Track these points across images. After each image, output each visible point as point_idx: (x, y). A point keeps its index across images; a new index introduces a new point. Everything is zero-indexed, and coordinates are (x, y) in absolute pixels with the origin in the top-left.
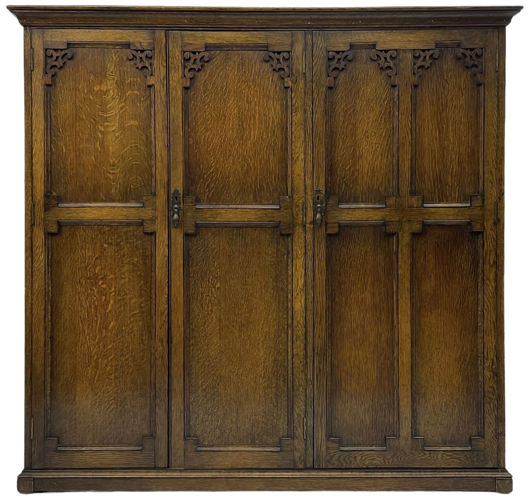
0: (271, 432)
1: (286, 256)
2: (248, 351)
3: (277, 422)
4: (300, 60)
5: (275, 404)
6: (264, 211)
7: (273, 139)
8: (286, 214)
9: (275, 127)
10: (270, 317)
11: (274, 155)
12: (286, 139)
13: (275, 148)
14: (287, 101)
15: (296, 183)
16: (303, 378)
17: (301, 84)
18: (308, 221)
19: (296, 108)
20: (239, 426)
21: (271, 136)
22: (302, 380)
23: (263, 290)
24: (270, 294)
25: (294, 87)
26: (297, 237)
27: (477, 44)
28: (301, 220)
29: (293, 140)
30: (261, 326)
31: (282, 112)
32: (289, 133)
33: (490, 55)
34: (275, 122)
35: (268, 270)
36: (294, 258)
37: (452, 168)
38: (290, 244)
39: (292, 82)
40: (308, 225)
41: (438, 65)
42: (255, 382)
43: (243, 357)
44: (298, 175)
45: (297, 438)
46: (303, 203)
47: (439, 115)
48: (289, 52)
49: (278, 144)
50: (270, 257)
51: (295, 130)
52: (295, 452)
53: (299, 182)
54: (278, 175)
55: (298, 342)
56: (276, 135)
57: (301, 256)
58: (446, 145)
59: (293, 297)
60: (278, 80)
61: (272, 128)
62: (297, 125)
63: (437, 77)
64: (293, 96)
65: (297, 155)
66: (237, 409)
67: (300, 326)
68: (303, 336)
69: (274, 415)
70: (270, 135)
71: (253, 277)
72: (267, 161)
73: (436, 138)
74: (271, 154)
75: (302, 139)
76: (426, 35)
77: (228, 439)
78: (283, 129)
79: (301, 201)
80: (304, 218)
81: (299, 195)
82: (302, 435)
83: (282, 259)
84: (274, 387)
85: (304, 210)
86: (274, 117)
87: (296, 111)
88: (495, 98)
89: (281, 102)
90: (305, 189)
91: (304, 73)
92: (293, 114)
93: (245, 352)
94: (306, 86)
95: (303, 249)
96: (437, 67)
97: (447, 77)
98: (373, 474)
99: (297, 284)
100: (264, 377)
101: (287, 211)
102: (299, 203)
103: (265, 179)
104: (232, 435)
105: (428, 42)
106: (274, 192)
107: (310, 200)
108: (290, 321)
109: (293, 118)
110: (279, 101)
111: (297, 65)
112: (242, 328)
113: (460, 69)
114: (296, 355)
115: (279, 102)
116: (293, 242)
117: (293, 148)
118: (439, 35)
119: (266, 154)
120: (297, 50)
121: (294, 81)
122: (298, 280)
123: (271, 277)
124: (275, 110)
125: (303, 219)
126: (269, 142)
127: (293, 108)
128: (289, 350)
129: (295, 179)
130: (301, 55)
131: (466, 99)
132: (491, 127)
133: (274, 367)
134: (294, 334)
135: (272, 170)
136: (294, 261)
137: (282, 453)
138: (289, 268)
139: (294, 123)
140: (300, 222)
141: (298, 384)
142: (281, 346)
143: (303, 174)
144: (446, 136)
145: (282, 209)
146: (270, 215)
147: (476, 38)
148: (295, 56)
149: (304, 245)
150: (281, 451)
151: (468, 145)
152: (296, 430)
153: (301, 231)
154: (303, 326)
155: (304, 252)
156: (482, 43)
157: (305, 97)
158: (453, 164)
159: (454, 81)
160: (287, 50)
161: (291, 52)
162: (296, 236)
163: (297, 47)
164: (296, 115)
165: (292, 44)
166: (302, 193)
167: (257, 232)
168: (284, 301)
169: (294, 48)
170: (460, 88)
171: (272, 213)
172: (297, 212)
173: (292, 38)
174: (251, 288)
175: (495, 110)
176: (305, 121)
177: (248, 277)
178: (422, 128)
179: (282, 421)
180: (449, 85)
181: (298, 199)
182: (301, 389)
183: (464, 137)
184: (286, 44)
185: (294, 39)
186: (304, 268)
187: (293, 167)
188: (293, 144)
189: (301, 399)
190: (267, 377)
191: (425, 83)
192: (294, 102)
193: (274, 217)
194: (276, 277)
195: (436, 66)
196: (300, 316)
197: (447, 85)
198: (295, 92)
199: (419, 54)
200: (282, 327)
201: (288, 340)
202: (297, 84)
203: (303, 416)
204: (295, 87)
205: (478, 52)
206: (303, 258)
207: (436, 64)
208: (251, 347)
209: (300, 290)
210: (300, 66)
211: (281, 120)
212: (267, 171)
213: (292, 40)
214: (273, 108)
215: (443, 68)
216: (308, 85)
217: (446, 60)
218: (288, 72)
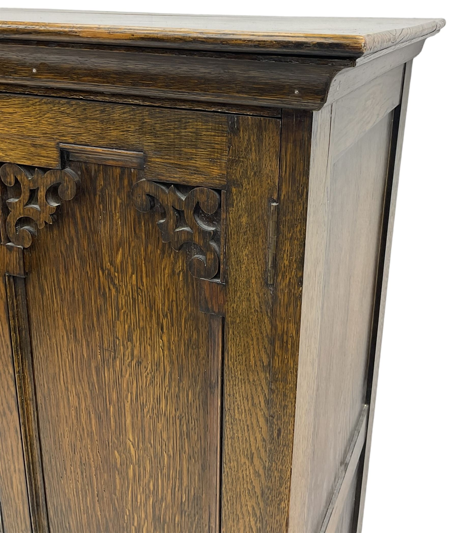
27: (197, 171)
33: (244, 220)
37: (139, 524)
41: (82, 218)
47: (94, 373)
58: (118, 461)
63: (82, 259)
73: (90, 434)
76: (28, 114)
88: (262, 375)
96: (80, 226)
97: (112, 263)
105: (38, 142)
113: (150, 247)
118: (68, 120)
131: (173, 347)
132: (243, 460)
144: (118, 439)
147: (196, 147)
151: (181, 484)
156: (216, 171)
158: (139, 517)
159: (134, 283)
170: (152, 306)
175: (260, 414)
178: (52, 397)
180: (118, 291)
183: (169, 456)
191: (48, 269)
195: (76, 224)
197: (113, 291)
199: (16, 180)
205: (202, 198)
207: (74, 216)
215: (95, 232)
217: (105, 208)
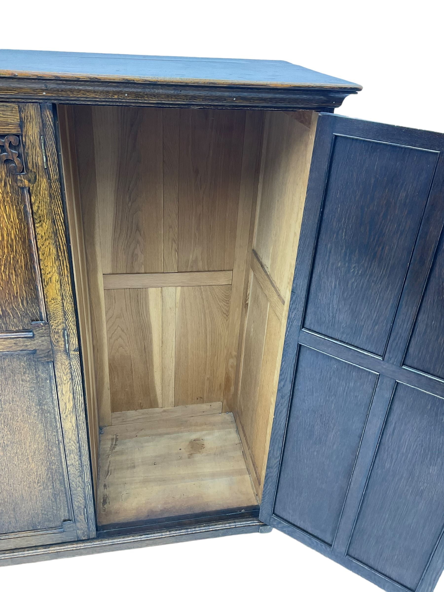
0: (52, 519)
1: (48, 381)
2: (17, 465)
3: (57, 512)
4: (38, 149)
5: (53, 500)
6: (12, 340)
7: (12, 256)
8: (43, 341)
9: (12, 240)
10: (37, 436)
11: (16, 275)
12: (31, 255)
13: (17, 266)
14: (25, 206)
15: (52, 307)
16: (80, 481)
17: (44, 183)
18: (72, 348)
19: (40, 217)
20: (17, 519)
21: (8, 252)
22: (79, 482)
23: (25, 414)
24: (35, 416)
25: (33, 187)
26: (60, 364)
28: (63, 346)
29: (40, 258)
30: (28, 444)
31: (20, 220)
32: (34, 249)
34: (11, 234)
35: (29, 395)
36: (58, 384)
38: (52, 371)
39: (29, 181)
40: (72, 352)
42: (29, 487)
43: (12, 470)
44: (53, 299)
45: (79, 522)
46: (63, 329)
48: (18, 136)
49: (21, 261)
50: (28, 383)
51: (43, 245)
52: (77, 531)
53: (55, 306)
54: (26, 299)
55: (72, 455)
56: (16, 250)
57: (67, 382)
59: (62, 419)
60: (6, 176)
61: (8, 241)
62: (44, 239)
64: (33, 200)
65: (49, 276)
66: (14, 508)
67: (72, 442)
68: (77, 449)
69: (54, 507)
70: (6, 251)
71: (10, 404)
72: (8, 282)
74: (12, 274)
75: (53, 256)
77: (9, 529)
78: (24, 242)
79: (60, 327)
80: (67, 345)
81: (57, 321)
82: (84, 520)
83: (44, 384)
84: (50, 489)
85: (66, 337)
86: (9, 227)
87: (40, 221)
89: (16, 207)
90: (65, 315)
91: (47, 169)
92: (37, 225)
93: (13, 466)
94: (50, 187)
95: (69, 375)
98: (153, 535)
99: (64, 407)
100: (38, 483)
101: (43, 338)
102: (59, 329)
103: (9, 304)
104: (11, 526)
106: (24, 317)
107: (72, 326)
108: (61, 438)
109: (37, 230)
110: (12, 205)
111: (34, 157)
112: (6, 448)
114: (71, 465)
115: (13, 207)
116: (55, 369)
117: (42, 267)
119: (6, 275)
120: (30, 133)
121: (32, 180)
122: (66, 403)
123: (33, 402)
124: (9, 217)
125: (65, 345)
126: (6, 259)
127: (35, 217)
128: (63, 460)
129: (49, 303)
130: (38, 141)
133: (47, 474)
134: (67, 449)
135: (17, 293)
136: (59, 387)
137: (65, 533)
138: (53, 393)
139: (39, 237)
140: (62, 349)
141: (75, 486)
142: (53, 458)
143: (60, 298)
145: (37, 336)
146: (22, 344)
148: (28, 142)
149: (69, 371)
150: (64, 531)
152: (77, 516)
153: (65, 358)
154: (76, 442)
155: (70, 377)
157: (51, 202)
160: (14, 131)
161: (22, 135)
162: (58, 363)
163: (31, 129)
164: (41, 226)
165: (21, 125)
166: (60, 319)
167: (7, 361)
168: (51, 421)
169: (25, 130)
171: (24, 342)
172: (56, 339)
173: (20, 114)
174: (9, 413)
176: (55, 233)
177: (5, 404)
179: (62, 510)
181: (56, 325)
182: (79, 489)
184: (11, 124)
185: (23, 115)
186: (72, 392)
187: (45, 290)
188: (41, 263)
189: (80, 496)
190: (42, 482)
192: (35, 208)
193: (27, 346)
194: (39, 402)
196: (72, 434)
198: (36, 196)
200: (53, 442)
201: (60, 452)
202: (37, 183)
203: (83, 507)
204: (35, 188)
206: (69, 383)
208: (19, 462)
209: (69, 412)
210: (39, 158)
211: (20, 230)
212: (9, 294)
213: (21, 118)
214: (4, 215)
216: (53, 185)
218: (20, 165)
